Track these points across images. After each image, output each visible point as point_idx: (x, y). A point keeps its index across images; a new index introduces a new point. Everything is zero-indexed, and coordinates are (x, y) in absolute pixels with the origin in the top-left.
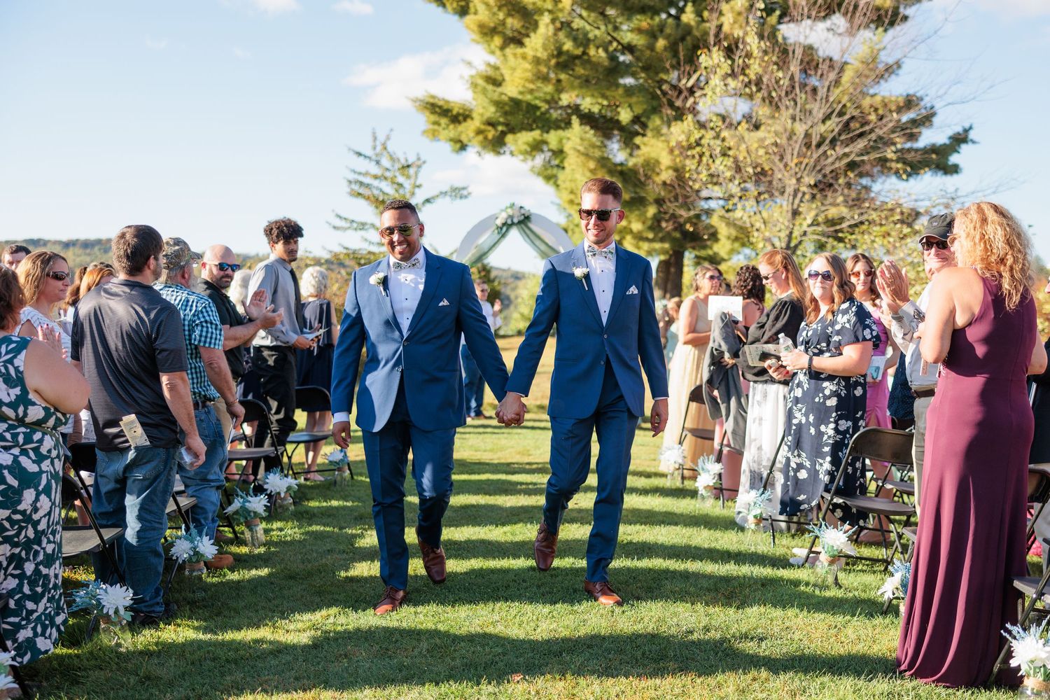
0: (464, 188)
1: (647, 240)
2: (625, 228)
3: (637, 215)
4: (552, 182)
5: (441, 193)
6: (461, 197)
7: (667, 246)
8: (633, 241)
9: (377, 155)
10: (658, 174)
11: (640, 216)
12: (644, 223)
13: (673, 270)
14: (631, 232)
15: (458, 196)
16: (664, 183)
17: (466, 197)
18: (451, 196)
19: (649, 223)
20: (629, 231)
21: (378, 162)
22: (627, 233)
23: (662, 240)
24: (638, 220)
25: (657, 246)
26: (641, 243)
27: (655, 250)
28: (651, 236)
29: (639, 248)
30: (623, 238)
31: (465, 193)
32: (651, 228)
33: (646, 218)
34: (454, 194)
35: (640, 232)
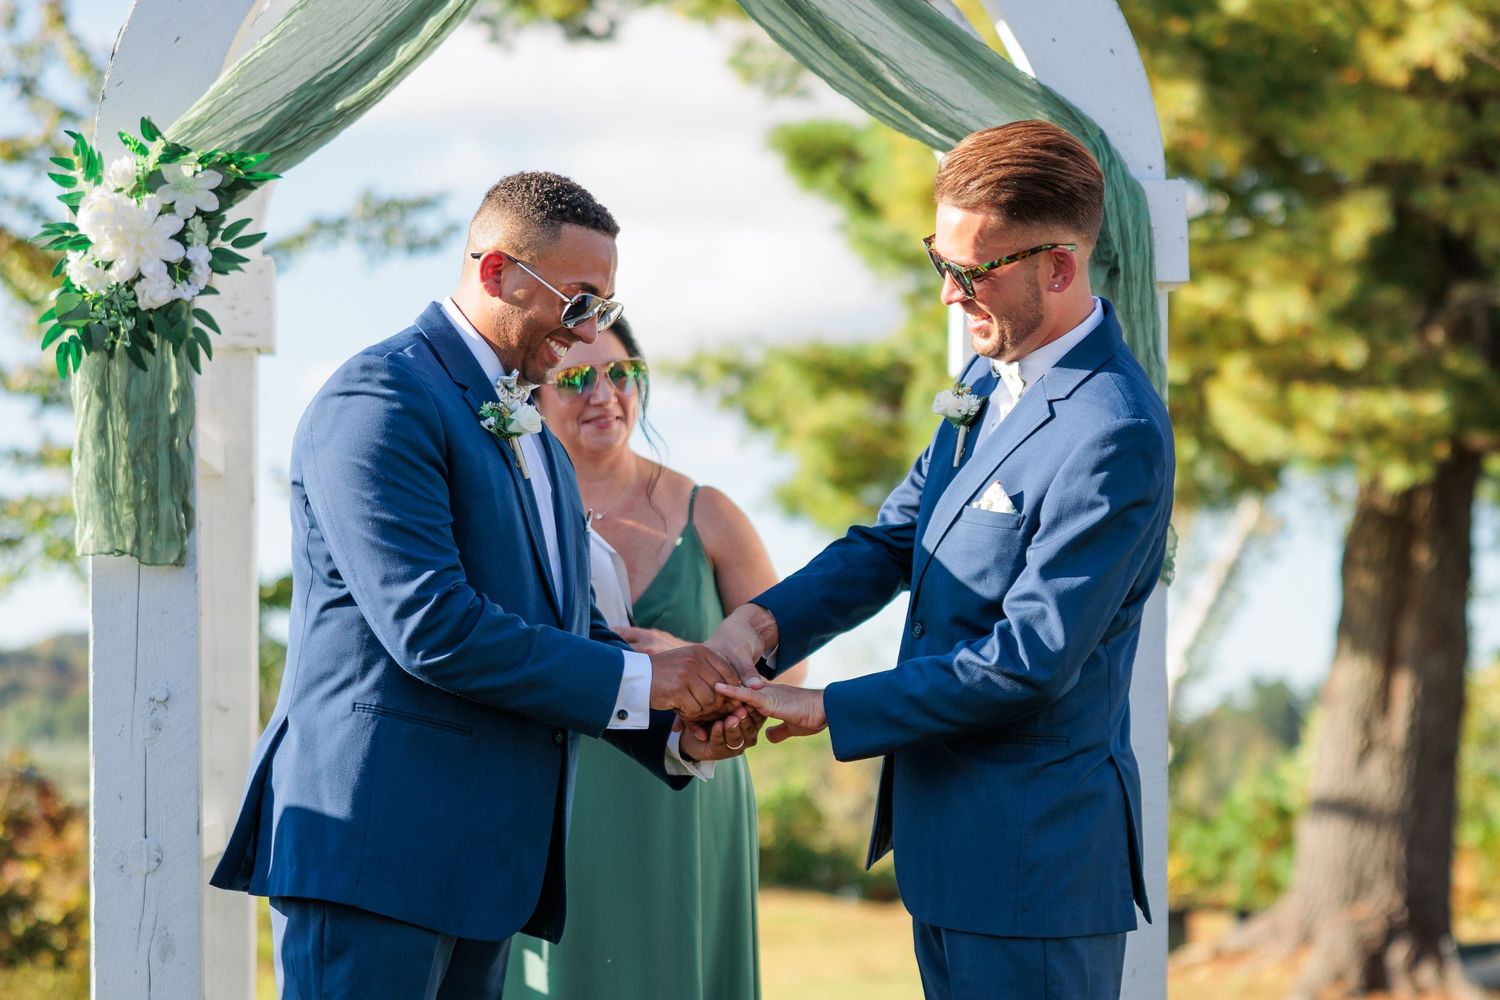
0: (424, 204)
1: (1336, 376)
2: (1215, 321)
3: (1278, 251)
4: (829, 177)
5: (319, 225)
6: (413, 247)
7: (1434, 405)
8: (1261, 387)
9: (22, 52)
10: (1391, 34)
11: (1293, 254)
12: (1316, 287)
13: (1423, 556)
14: (1251, 339)
15: (400, 238)
16: (1424, 80)
17: (434, 244)
18: (364, 240)
19: (1346, 286)
20: (1236, 335)
21: (28, 87)
22: (1228, 347)
23: (1408, 379)
24: (1282, 278)
25: (1388, 406)
26: (1301, 396)
27: (1373, 433)
28: (1352, 352)
29: (1287, 419)
30: (1202, 377)
31: (429, 223)
32: (1352, 316)
33: (1332, 265)
34: (376, 230)
35: (1297, 338)
